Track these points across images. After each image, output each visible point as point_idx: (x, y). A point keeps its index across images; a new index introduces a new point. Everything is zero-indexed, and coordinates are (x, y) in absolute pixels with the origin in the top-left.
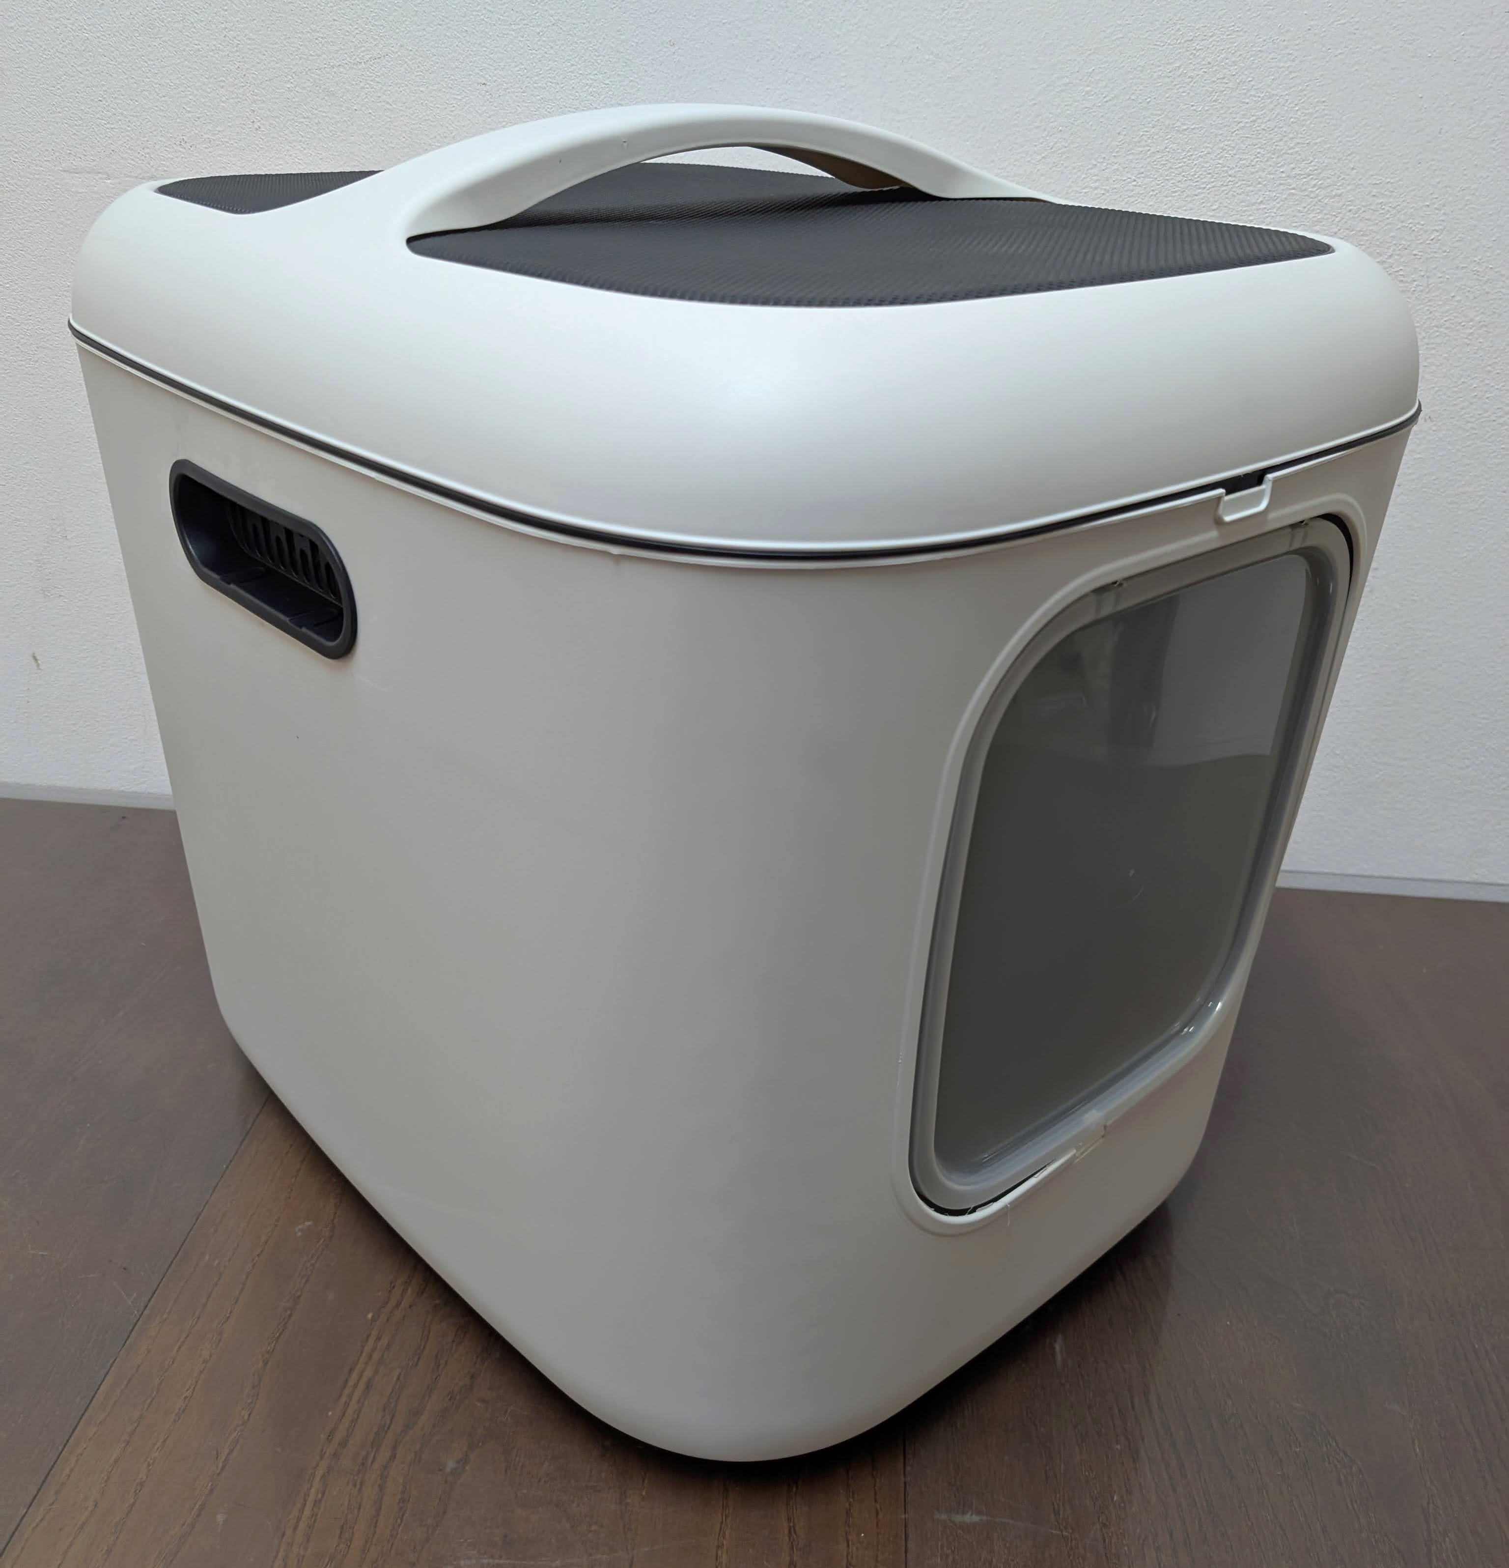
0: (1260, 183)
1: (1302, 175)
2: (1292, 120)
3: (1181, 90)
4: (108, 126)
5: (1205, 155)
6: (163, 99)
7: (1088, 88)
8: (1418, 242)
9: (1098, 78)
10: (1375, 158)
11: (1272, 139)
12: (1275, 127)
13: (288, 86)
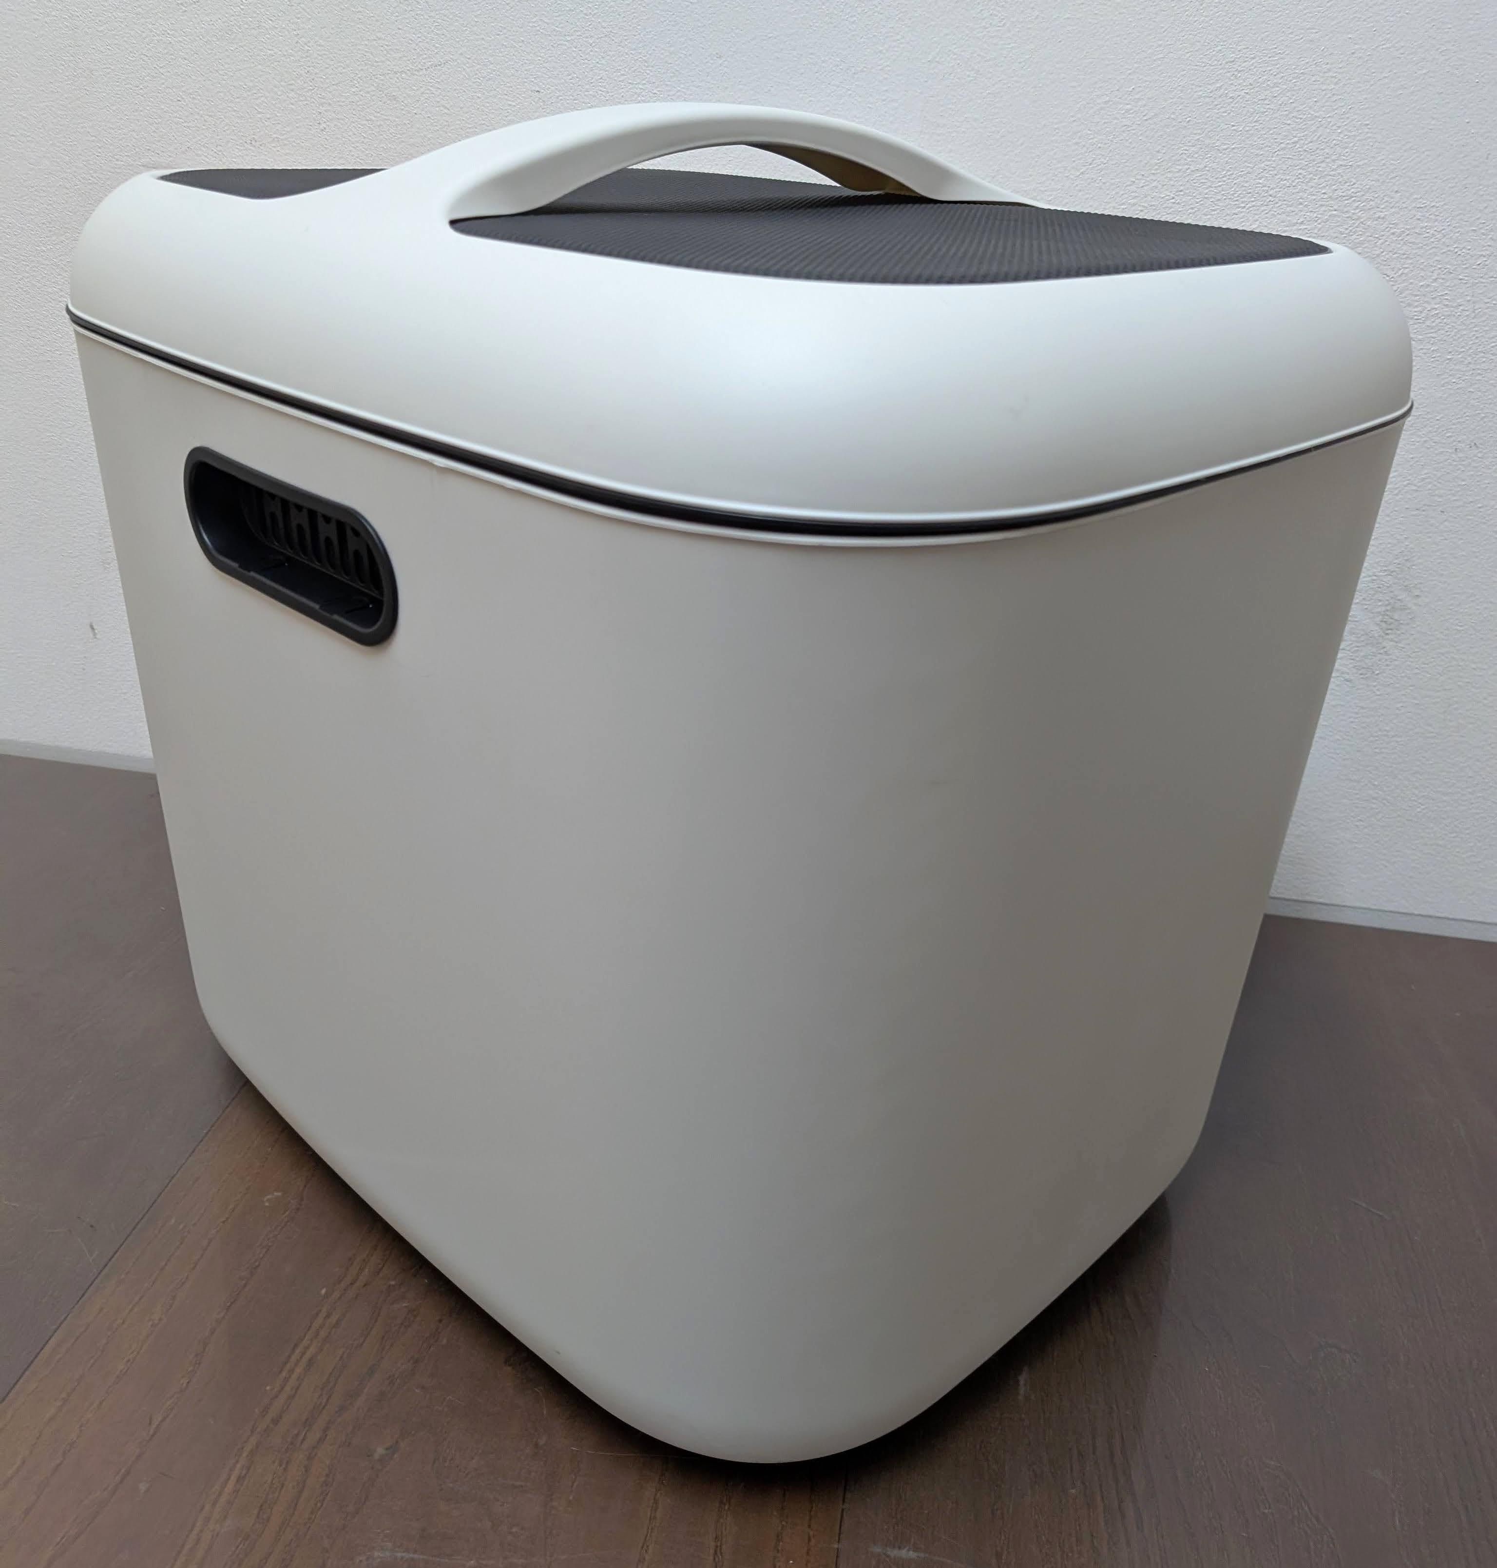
0: (1301, 204)
1: (1344, 196)
2: (1334, 142)
3: (1223, 110)
4: (185, 124)
5: (1245, 175)
6: (237, 100)
7: (1129, 107)
8: (1464, 267)
9: (1137, 97)
10: (1421, 182)
11: (1314, 161)
12: (1317, 148)
13: (353, 90)
